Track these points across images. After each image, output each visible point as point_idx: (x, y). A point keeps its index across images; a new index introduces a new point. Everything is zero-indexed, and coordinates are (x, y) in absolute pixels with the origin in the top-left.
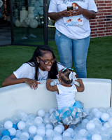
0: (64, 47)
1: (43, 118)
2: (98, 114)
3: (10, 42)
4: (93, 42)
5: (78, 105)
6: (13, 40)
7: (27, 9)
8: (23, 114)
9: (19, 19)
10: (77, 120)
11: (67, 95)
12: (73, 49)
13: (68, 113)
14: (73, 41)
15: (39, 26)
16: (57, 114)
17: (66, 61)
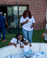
0: (25, 33)
1: (19, 55)
2: (36, 53)
3: (8, 32)
4: (34, 31)
5: (30, 51)
6: (9, 32)
7: (13, 22)
8: (13, 54)
9: (11, 25)
10: (30, 55)
11: (27, 48)
12: (28, 34)
13: (27, 53)
14: (28, 32)
15: (17, 27)
16: (24, 54)
17: (26, 38)
